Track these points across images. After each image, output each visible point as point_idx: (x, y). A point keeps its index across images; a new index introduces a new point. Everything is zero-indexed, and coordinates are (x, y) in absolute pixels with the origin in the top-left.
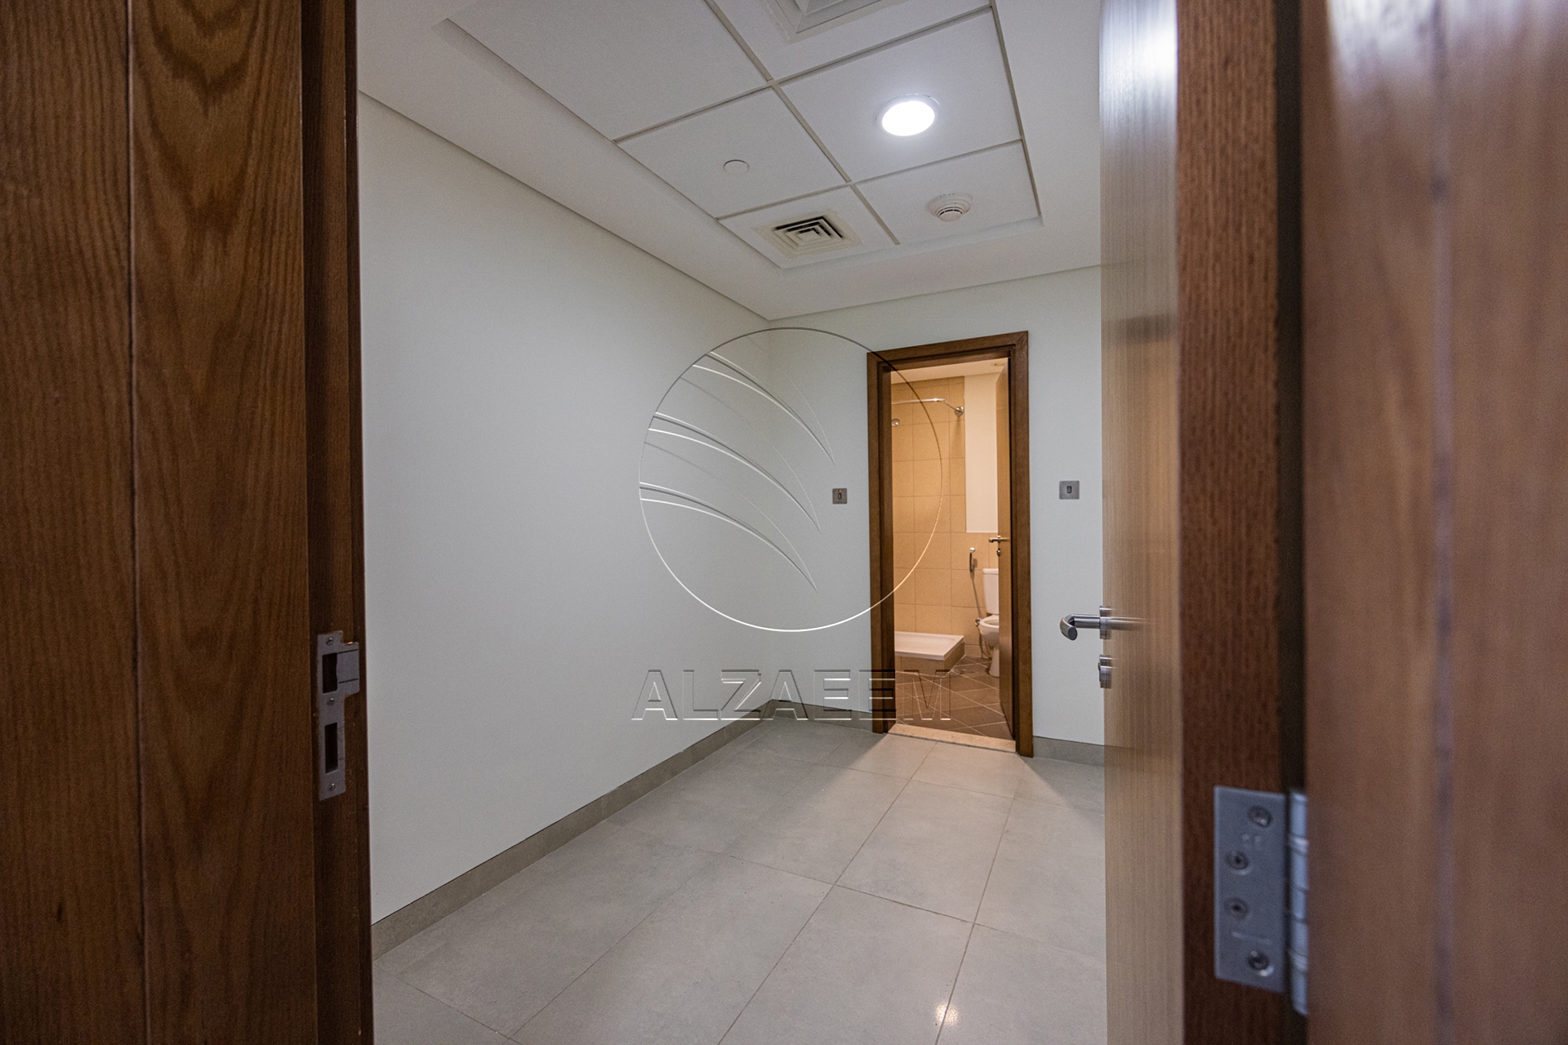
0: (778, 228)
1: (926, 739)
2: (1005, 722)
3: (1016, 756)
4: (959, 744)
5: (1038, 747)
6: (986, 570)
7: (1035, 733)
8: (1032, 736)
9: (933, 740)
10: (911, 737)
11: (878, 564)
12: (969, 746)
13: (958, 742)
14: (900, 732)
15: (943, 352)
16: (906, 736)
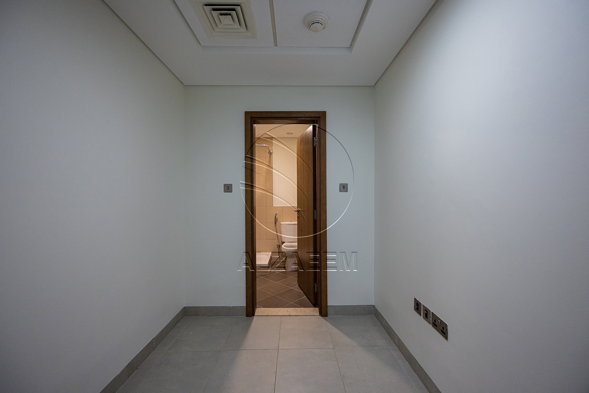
0: (206, 5)
1: (275, 316)
2: (306, 296)
3: (320, 317)
4: (292, 316)
5: (330, 311)
6: (282, 223)
7: (328, 304)
8: (327, 306)
9: (279, 316)
10: (267, 316)
11: (250, 225)
12: (297, 316)
13: (291, 314)
14: (261, 314)
15: (286, 116)
16: (264, 316)
